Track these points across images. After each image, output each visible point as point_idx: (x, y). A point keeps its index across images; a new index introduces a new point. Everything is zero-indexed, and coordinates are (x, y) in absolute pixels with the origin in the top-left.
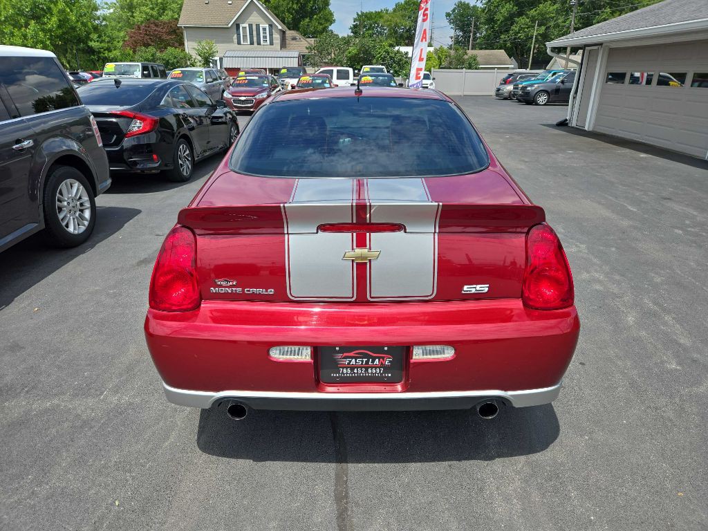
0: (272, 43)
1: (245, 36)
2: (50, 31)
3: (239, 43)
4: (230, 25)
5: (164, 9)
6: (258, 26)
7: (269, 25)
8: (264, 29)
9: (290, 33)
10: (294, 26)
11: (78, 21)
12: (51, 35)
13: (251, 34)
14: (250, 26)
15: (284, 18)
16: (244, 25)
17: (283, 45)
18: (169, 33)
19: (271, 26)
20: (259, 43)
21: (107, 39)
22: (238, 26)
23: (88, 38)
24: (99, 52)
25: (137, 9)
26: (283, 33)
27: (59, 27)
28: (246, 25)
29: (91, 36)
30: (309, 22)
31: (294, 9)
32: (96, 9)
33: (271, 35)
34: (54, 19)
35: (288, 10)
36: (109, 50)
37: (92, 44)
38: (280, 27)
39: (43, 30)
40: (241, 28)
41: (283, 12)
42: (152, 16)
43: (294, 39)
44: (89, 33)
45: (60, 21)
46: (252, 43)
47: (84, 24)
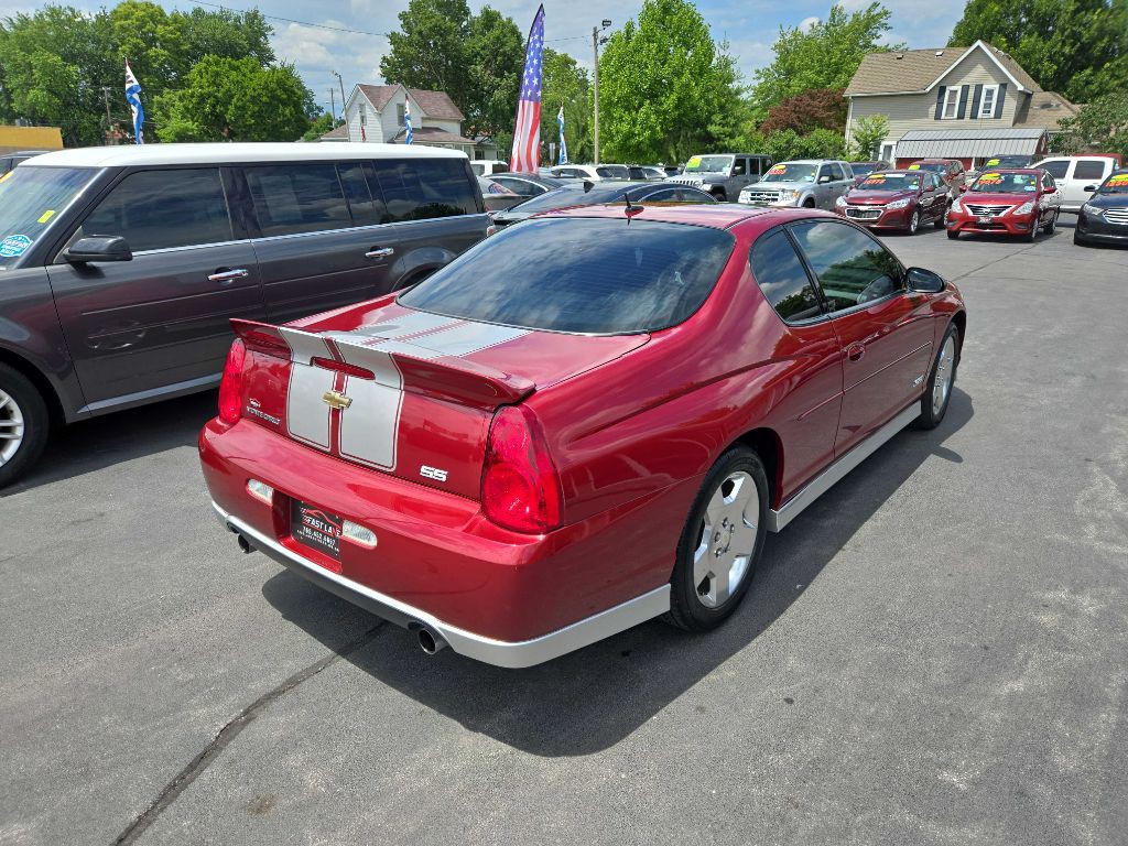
0: (998, 115)
1: (951, 106)
2: (665, 112)
3: (938, 117)
4: (928, 90)
5: (837, 72)
6: (979, 88)
7: (1001, 85)
8: (990, 92)
9: (1040, 96)
10: (1056, 84)
11: (701, 98)
12: (665, 118)
13: (963, 101)
14: (965, 89)
15: (1039, 71)
16: (953, 88)
17: (1021, 117)
18: (829, 108)
19: (1003, 86)
20: (974, 116)
21: (733, 121)
22: (942, 90)
23: (709, 121)
24: (719, 139)
25: (798, 75)
26: (1027, 97)
27: (677, 107)
28: (958, 88)
29: (714, 118)
30: (1091, 75)
31: (1063, 55)
32: (731, 81)
33: (1001, 101)
34: (674, 97)
35: (1050, 57)
36: (732, 136)
37: (712, 129)
38: (1021, 88)
39: (656, 112)
40: (947, 93)
41: (1040, 61)
42: (815, 83)
43: (1047, 106)
44: (711, 113)
45: (679, 99)
46: (961, 116)
47: (708, 102)
